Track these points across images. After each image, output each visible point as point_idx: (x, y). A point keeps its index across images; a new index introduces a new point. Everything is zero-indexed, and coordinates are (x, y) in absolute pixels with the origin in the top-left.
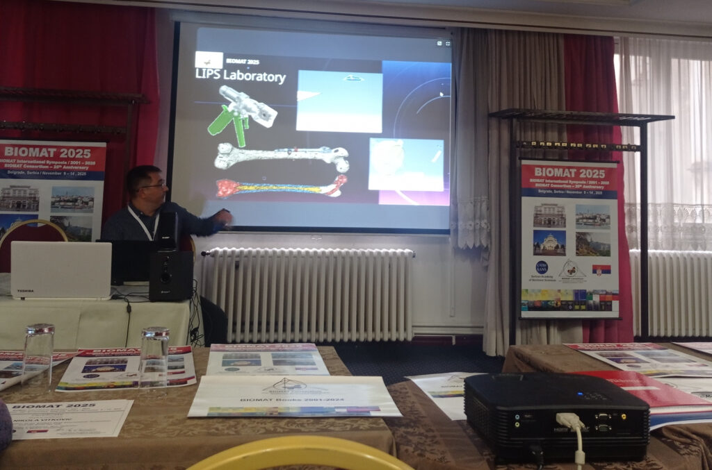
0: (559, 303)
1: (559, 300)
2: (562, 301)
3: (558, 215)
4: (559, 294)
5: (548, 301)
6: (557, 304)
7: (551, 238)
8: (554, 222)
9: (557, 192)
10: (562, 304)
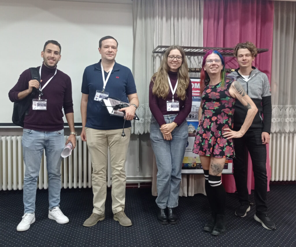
0: (195, 165)
1: (195, 163)
2: (197, 164)
3: (196, 112)
4: (195, 159)
5: (188, 164)
6: (194, 166)
7: (191, 126)
8: (193, 117)
9: (196, 98)
10: (197, 165)
